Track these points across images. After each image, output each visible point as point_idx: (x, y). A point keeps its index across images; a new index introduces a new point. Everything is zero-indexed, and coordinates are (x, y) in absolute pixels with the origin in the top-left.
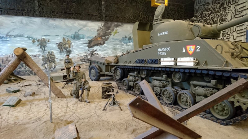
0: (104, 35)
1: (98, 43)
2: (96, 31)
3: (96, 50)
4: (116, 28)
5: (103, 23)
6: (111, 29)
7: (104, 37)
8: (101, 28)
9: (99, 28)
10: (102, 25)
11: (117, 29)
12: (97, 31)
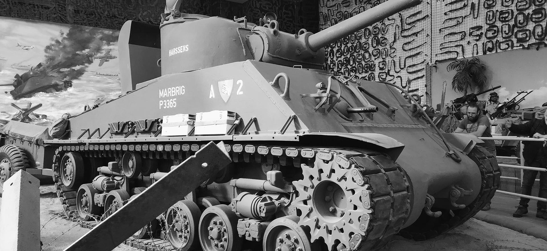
0: (70, 62)
1: (46, 84)
2: (43, 48)
3: (40, 105)
4: (109, 44)
5: (66, 30)
6: (92, 45)
7: (68, 67)
8: (57, 42)
9: (53, 43)
10: (62, 34)
11: (111, 47)
12: (46, 51)
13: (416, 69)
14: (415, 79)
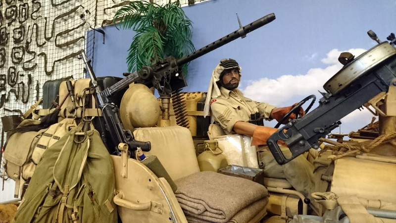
13: (69, 39)
14: (67, 58)
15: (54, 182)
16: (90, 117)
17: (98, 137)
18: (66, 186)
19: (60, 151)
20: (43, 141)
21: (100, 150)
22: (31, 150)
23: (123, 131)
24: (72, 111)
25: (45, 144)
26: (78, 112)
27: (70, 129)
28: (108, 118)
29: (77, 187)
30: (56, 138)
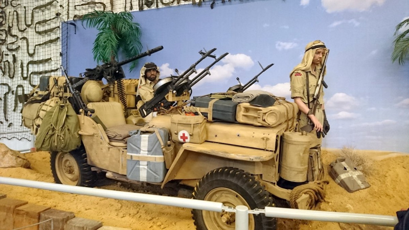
13: (47, 27)
14: (45, 43)
15: (52, 125)
16: (66, 97)
17: (71, 107)
18: (57, 127)
19: (53, 112)
20: (44, 108)
21: (72, 112)
22: (38, 112)
23: (82, 104)
24: (57, 94)
25: (45, 109)
26: (61, 94)
27: (57, 103)
28: (75, 98)
29: (62, 127)
30: (50, 106)
